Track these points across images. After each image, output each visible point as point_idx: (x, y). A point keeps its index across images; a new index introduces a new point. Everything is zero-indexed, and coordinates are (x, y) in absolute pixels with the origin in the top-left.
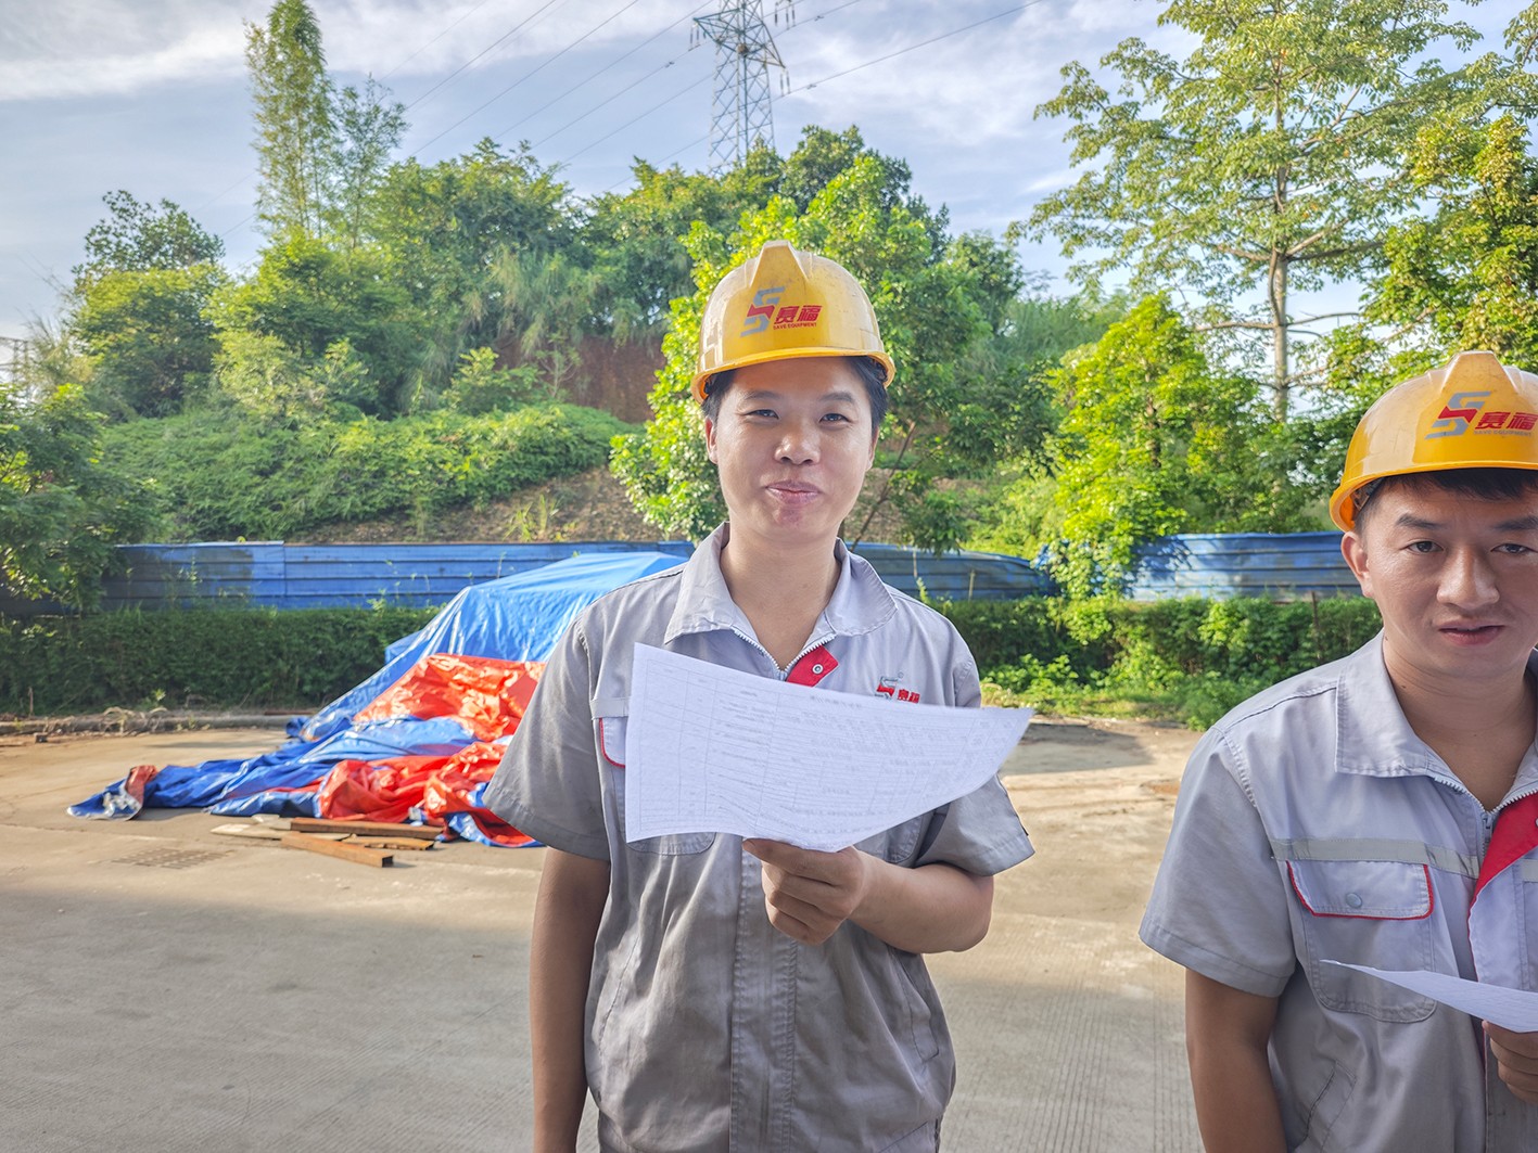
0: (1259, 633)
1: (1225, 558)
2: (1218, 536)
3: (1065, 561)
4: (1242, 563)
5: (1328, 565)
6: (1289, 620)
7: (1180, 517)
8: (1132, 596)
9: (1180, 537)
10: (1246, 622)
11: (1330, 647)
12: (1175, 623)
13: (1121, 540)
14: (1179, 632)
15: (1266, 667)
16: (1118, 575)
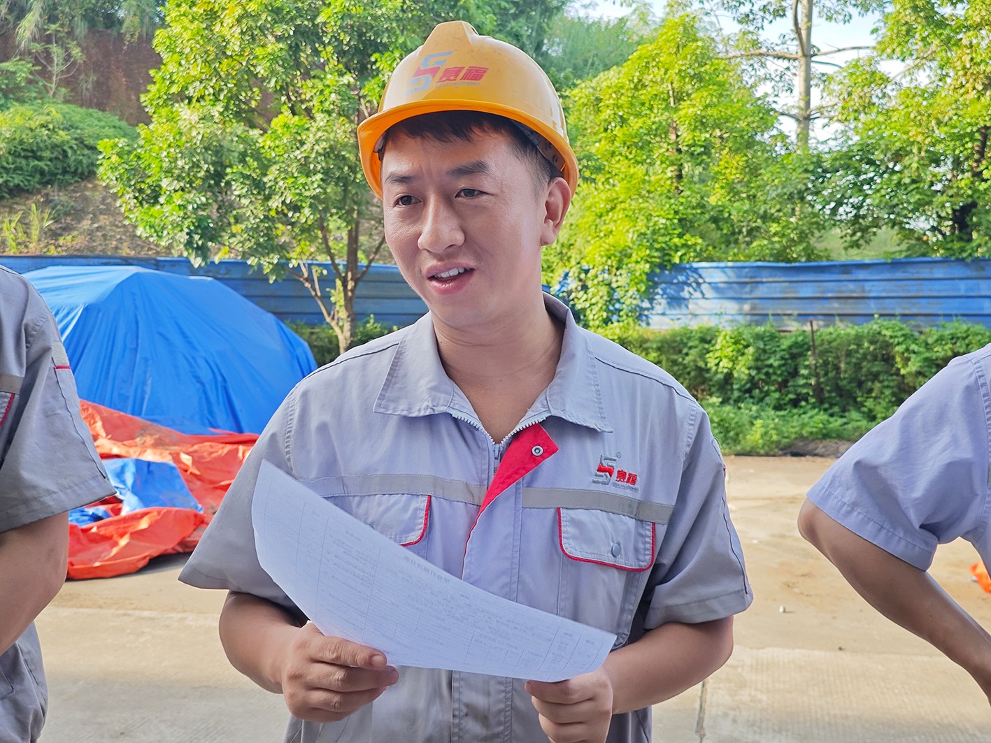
0: (762, 361)
1: (735, 286)
2: (730, 264)
3: (585, 288)
4: (751, 292)
5: (830, 295)
6: (790, 347)
7: (695, 244)
8: (648, 324)
9: (695, 265)
10: (751, 350)
11: (826, 374)
12: (685, 351)
13: (638, 266)
14: (688, 359)
15: (767, 394)
16: (635, 302)
